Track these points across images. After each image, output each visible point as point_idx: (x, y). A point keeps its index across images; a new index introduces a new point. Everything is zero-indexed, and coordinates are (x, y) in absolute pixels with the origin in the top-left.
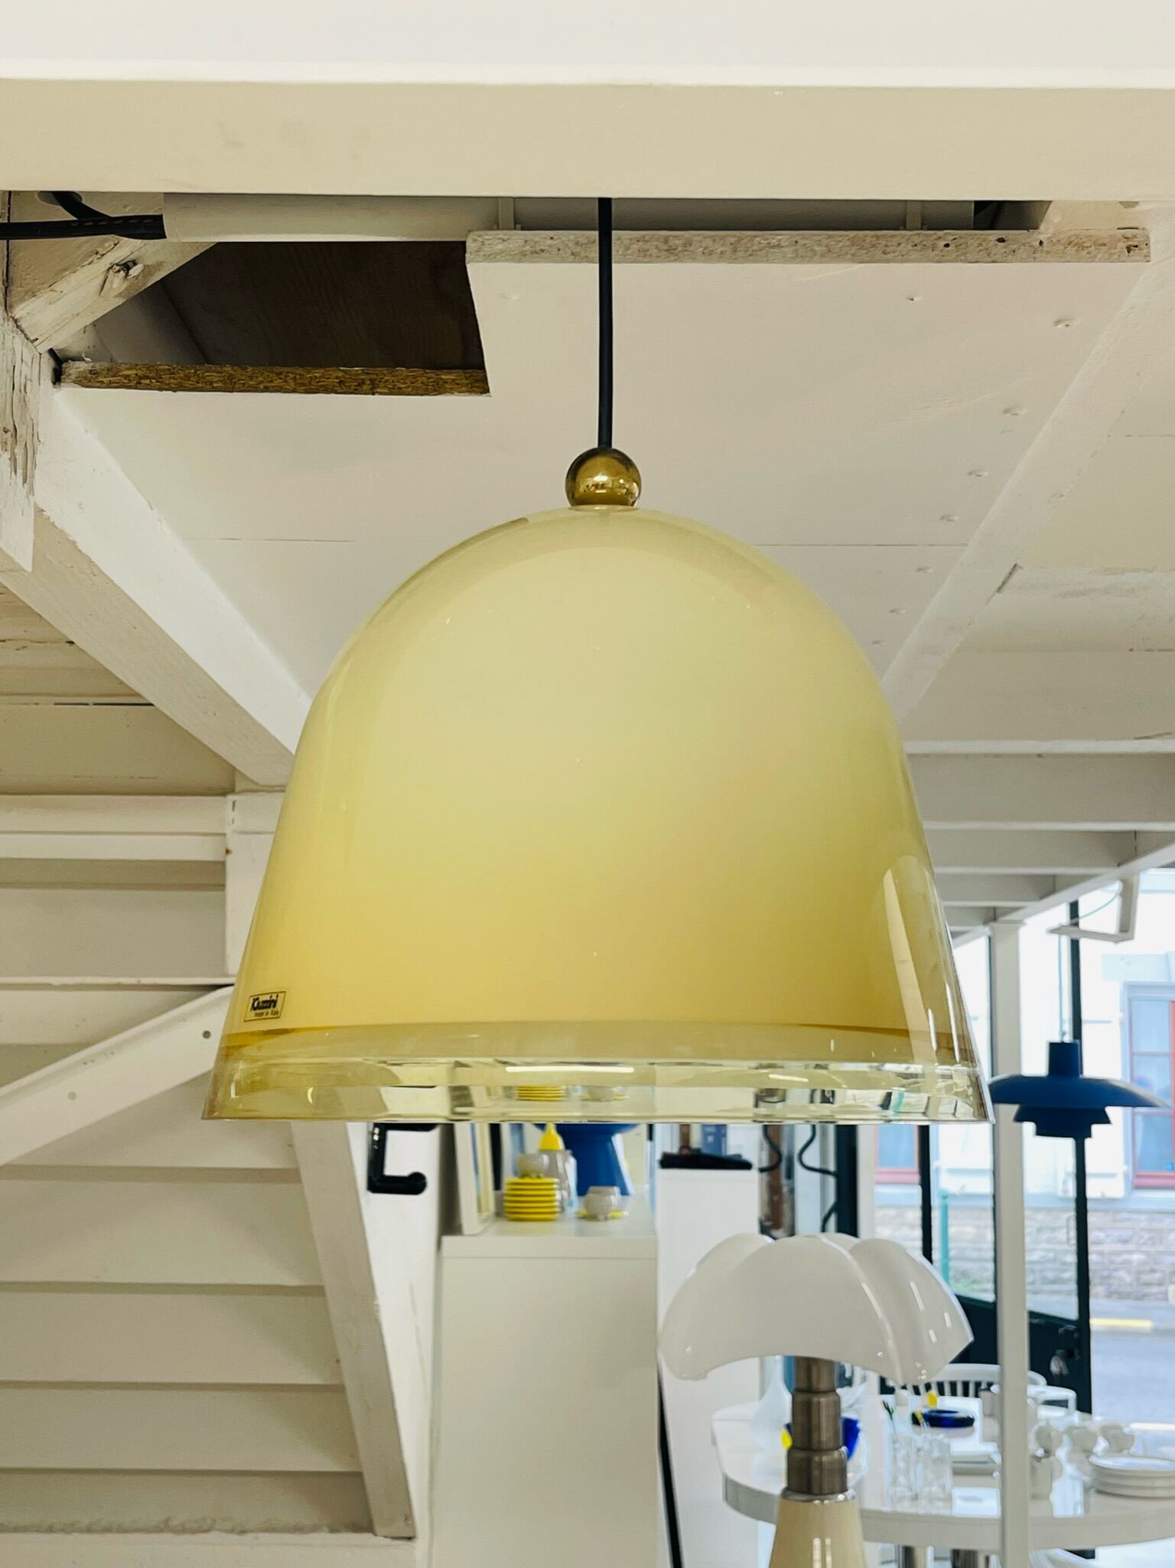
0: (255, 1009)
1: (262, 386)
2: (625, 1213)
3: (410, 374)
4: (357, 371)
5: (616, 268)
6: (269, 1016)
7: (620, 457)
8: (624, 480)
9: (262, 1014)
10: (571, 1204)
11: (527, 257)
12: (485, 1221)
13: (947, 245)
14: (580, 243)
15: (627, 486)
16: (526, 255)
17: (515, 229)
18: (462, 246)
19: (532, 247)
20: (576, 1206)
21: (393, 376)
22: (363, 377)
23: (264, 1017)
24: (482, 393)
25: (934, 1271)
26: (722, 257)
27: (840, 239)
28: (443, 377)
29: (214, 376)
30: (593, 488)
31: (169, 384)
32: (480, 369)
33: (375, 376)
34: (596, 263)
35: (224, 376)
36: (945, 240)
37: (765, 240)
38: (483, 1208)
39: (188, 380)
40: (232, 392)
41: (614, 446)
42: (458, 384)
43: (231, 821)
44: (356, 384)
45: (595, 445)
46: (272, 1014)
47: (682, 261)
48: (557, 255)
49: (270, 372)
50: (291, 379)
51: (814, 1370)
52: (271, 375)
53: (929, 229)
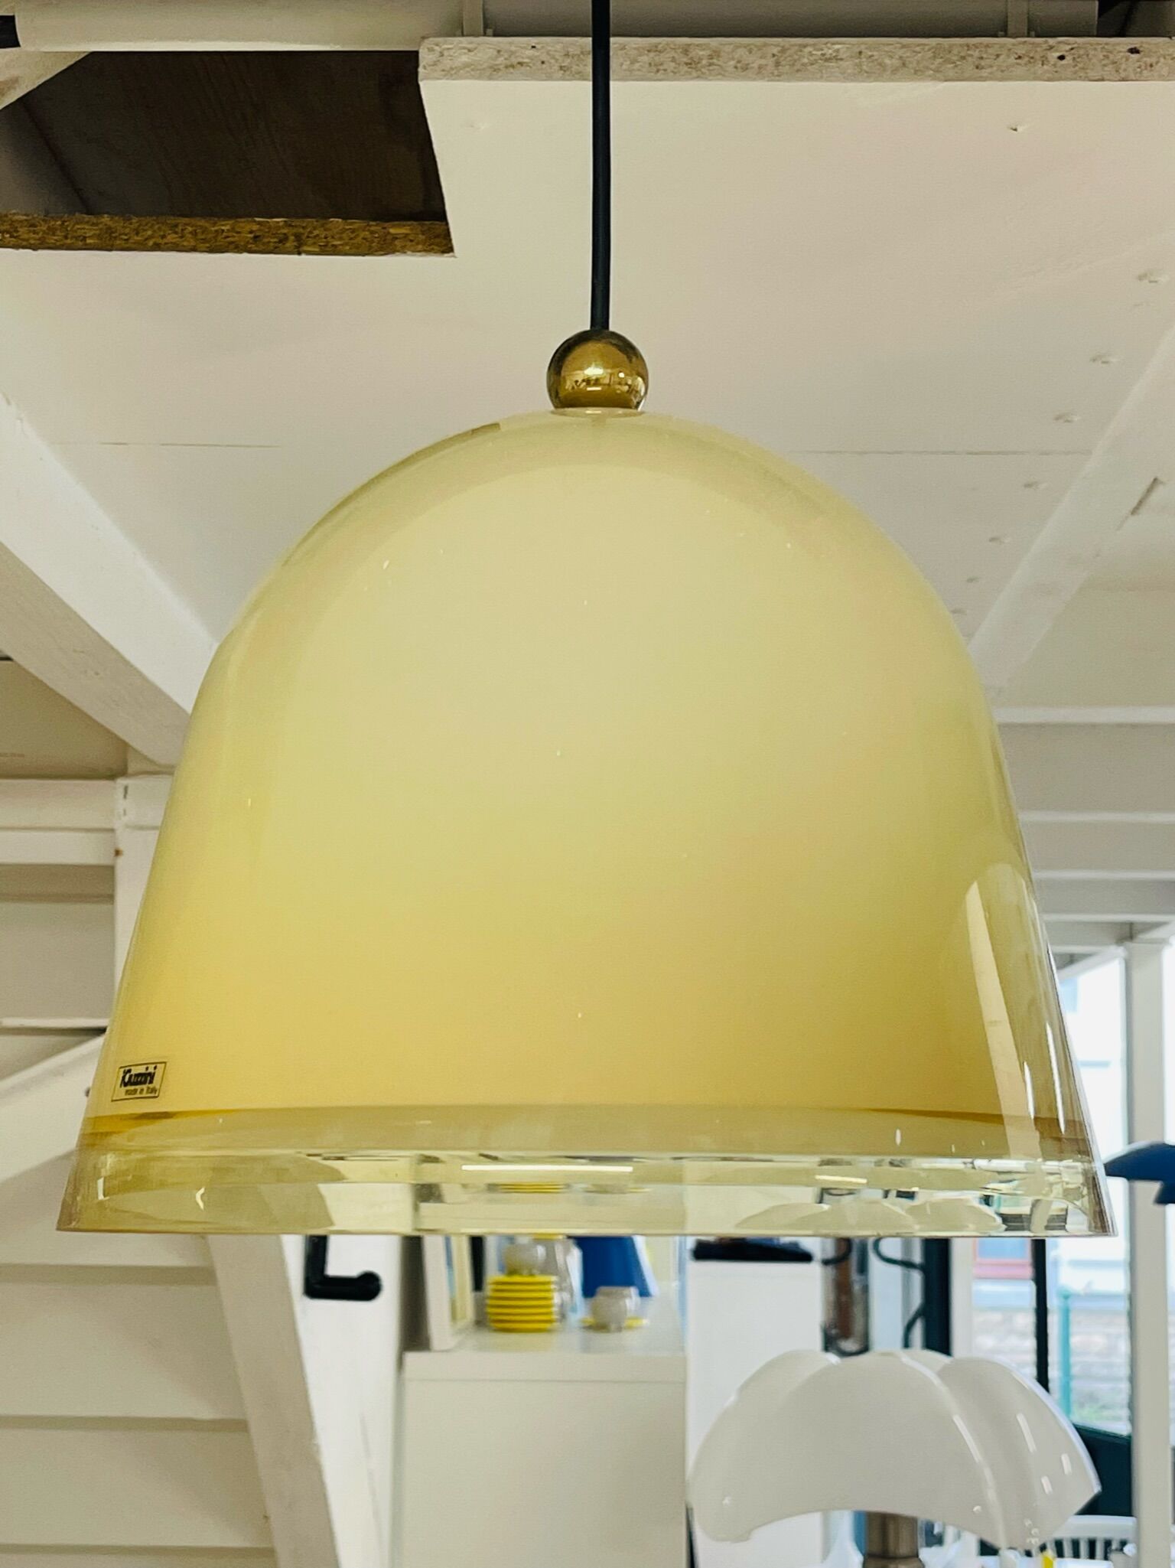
0: (126, 1085)
1: (151, 243)
2: (645, 1322)
3: (347, 227)
4: (278, 222)
5: (614, 86)
6: (144, 1094)
7: (621, 344)
8: (626, 375)
9: (136, 1091)
10: (574, 1310)
11: (500, 74)
12: (460, 1331)
13: (1062, 58)
14: (570, 53)
15: (630, 382)
16: (499, 69)
17: (485, 34)
18: (413, 57)
19: (506, 59)
20: (581, 1311)
21: (325, 230)
22: (285, 231)
23: (138, 1095)
24: (444, 252)
25: (1051, 1401)
26: (760, 73)
27: (918, 49)
28: (392, 231)
29: (89, 231)
30: (584, 384)
31: (27, 240)
32: (442, 221)
33: (301, 230)
34: (589, 80)
35: (101, 229)
36: (1057, 51)
37: (818, 50)
38: (459, 1316)
39: (54, 235)
40: (110, 250)
41: (612, 328)
42: (411, 241)
43: (122, 812)
44: (275, 240)
45: (586, 326)
46: (147, 1092)
47: (706, 79)
48: (538, 70)
49: (163, 223)
50: (191, 233)
51: (891, 1527)
52: (163, 228)
53: (1038, 36)
